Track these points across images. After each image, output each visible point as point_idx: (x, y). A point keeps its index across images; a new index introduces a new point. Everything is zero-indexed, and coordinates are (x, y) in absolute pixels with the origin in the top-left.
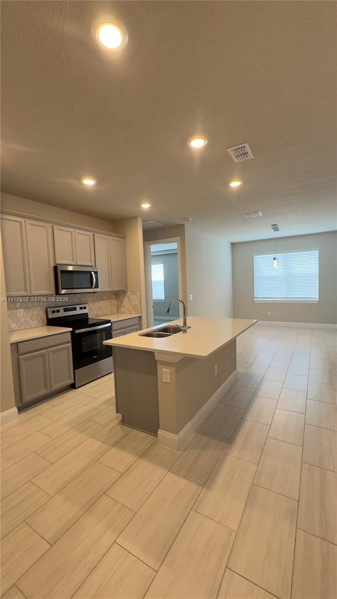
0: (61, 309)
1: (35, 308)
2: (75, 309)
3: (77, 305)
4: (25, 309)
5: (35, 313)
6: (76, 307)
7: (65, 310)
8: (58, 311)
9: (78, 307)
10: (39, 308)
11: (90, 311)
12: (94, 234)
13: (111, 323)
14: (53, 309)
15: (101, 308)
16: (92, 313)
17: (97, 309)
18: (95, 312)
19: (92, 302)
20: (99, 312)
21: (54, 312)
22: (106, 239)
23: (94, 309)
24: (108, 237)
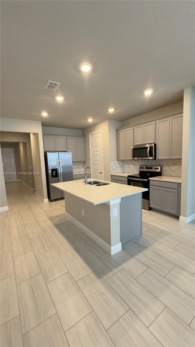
0: (145, 167)
2: (151, 168)
3: (153, 166)
4: (133, 165)
5: (137, 167)
6: (152, 167)
7: (147, 168)
8: (143, 168)
9: (154, 167)
10: (138, 165)
11: (166, 171)
12: (155, 122)
13: (149, 180)
14: (141, 167)
15: (175, 171)
16: (167, 173)
17: (171, 171)
18: (170, 173)
19: (167, 165)
20: (173, 173)
21: (141, 168)
22: (167, 120)
23: (168, 171)
24: (168, 119)
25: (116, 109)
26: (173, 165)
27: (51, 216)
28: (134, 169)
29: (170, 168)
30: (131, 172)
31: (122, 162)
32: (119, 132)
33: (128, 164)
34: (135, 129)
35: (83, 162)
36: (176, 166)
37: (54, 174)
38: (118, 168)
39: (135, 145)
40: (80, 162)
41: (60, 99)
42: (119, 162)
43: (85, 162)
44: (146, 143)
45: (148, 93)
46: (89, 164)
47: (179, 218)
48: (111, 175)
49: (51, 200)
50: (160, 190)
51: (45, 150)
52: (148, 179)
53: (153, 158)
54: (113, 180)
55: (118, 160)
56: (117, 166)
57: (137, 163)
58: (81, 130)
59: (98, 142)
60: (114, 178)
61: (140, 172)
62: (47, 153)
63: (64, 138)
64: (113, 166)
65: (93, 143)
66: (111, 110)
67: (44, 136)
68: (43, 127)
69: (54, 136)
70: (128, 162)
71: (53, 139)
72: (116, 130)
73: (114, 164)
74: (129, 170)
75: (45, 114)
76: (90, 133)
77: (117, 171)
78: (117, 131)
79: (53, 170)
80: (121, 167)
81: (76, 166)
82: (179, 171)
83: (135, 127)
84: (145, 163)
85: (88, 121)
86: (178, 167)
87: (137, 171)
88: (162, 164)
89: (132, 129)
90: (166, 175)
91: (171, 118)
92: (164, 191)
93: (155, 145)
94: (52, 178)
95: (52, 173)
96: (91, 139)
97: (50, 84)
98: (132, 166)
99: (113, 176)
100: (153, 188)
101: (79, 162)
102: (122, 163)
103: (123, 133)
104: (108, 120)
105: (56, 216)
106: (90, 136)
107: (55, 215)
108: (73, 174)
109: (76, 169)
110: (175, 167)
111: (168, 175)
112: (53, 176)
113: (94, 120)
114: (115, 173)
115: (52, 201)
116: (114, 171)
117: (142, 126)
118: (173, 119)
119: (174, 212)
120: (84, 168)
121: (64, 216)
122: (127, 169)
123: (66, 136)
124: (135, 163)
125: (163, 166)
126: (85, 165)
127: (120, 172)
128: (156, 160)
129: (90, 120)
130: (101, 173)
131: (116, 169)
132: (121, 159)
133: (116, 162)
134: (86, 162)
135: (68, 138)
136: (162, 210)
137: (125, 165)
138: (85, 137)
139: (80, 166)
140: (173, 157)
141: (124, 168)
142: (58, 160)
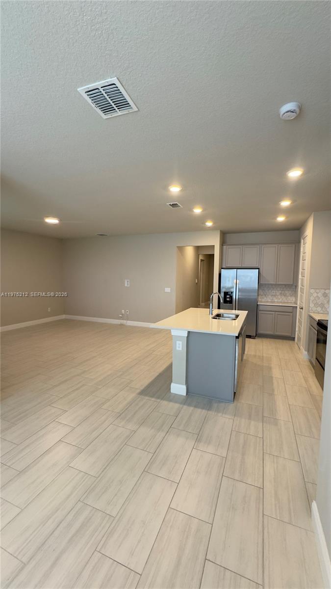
79: (226, 294)
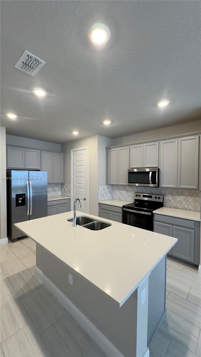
0: (142, 195)
1: (130, 191)
3: (152, 194)
4: (126, 191)
5: (131, 194)
6: (152, 196)
7: (144, 196)
8: (139, 196)
9: (154, 196)
10: (133, 192)
11: (169, 202)
12: (159, 143)
13: (153, 214)
14: (137, 194)
15: (181, 202)
16: (170, 204)
17: (176, 202)
18: (174, 204)
19: (171, 195)
20: (178, 205)
21: (137, 196)
22: (174, 142)
23: (172, 201)
24: (176, 140)
25: (113, 122)
26: (179, 195)
27: (11, 274)
28: (127, 196)
29: (174, 198)
30: (122, 200)
31: (112, 186)
32: (110, 151)
33: (119, 190)
34: (131, 149)
35: (60, 184)
36: (183, 197)
37: (20, 202)
38: (106, 194)
39: (131, 168)
40: (57, 184)
41: (40, 93)
42: (108, 186)
43: (63, 184)
44: (146, 166)
45: (163, 104)
46: (68, 186)
47: (198, 267)
48: (99, 203)
49: (13, 239)
50: (169, 228)
51: (8, 167)
52: (152, 212)
53: (156, 185)
54: (102, 209)
55: (107, 183)
56: (106, 192)
57: (131, 189)
58: (60, 145)
59: (82, 161)
60: (103, 207)
61: (136, 200)
62: (12, 171)
63: (38, 152)
64: (102, 192)
65: (76, 161)
66: (107, 123)
67: (8, 147)
68: (7, 135)
69: (24, 149)
70: (119, 187)
71: (22, 152)
72: (106, 148)
73: (102, 189)
74: (120, 197)
75: (12, 116)
76: (71, 149)
77: (106, 198)
78: (108, 149)
80: (110, 192)
81: (52, 189)
82: (186, 202)
83: (132, 147)
84: (141, 190)
85: (72, 133)
86: (185, 197)
87: (131, 199)
88: (163, 193)
89: (127, 149)
90: (169, 206)
91: (180, 139)
92: (175, 229)
93: (159, 170)
94: (16, 206)
95: (17, 199)
96: (74, 156)
97: (28, 57)
98: (124, 192)
99: (102, 205)
100: (158, 225)
101: (55, 183)
102: (111, 188)
103: (115, 152)
104: (97, 135)
105: (19, 275)
106: (72, 153)
107: (17, 271)
108: (48, 200)
109: (52, 193)
110: (181, 198)
111: (172, 206)
112: (18, 204)
113: (80, 133)
114: (103, 200)
115: (14, 241)
116: (102, 198)
117: (141, 147)
118: (182, 140)
119: (190, 258)
120: (61, 190)
121: (33, 274)
122: (118, 195)
123: (41, 151)
124: (128, 189)
125: (165, 195)
126: (63, 188)
127: (109, 199)
128: (160, 188)
129: (76, 133)
130: (85, 200)
131: (105, 196)
132: (112, 183)
133: (105, 186)
134: (65, 184)
135: (43, 153)
136: (171, 254)
137: (115, 190)
138: (65, 153)
139: (57, 189)
140: (182, 186)
141: (113, 194)
142: (28, 182)
